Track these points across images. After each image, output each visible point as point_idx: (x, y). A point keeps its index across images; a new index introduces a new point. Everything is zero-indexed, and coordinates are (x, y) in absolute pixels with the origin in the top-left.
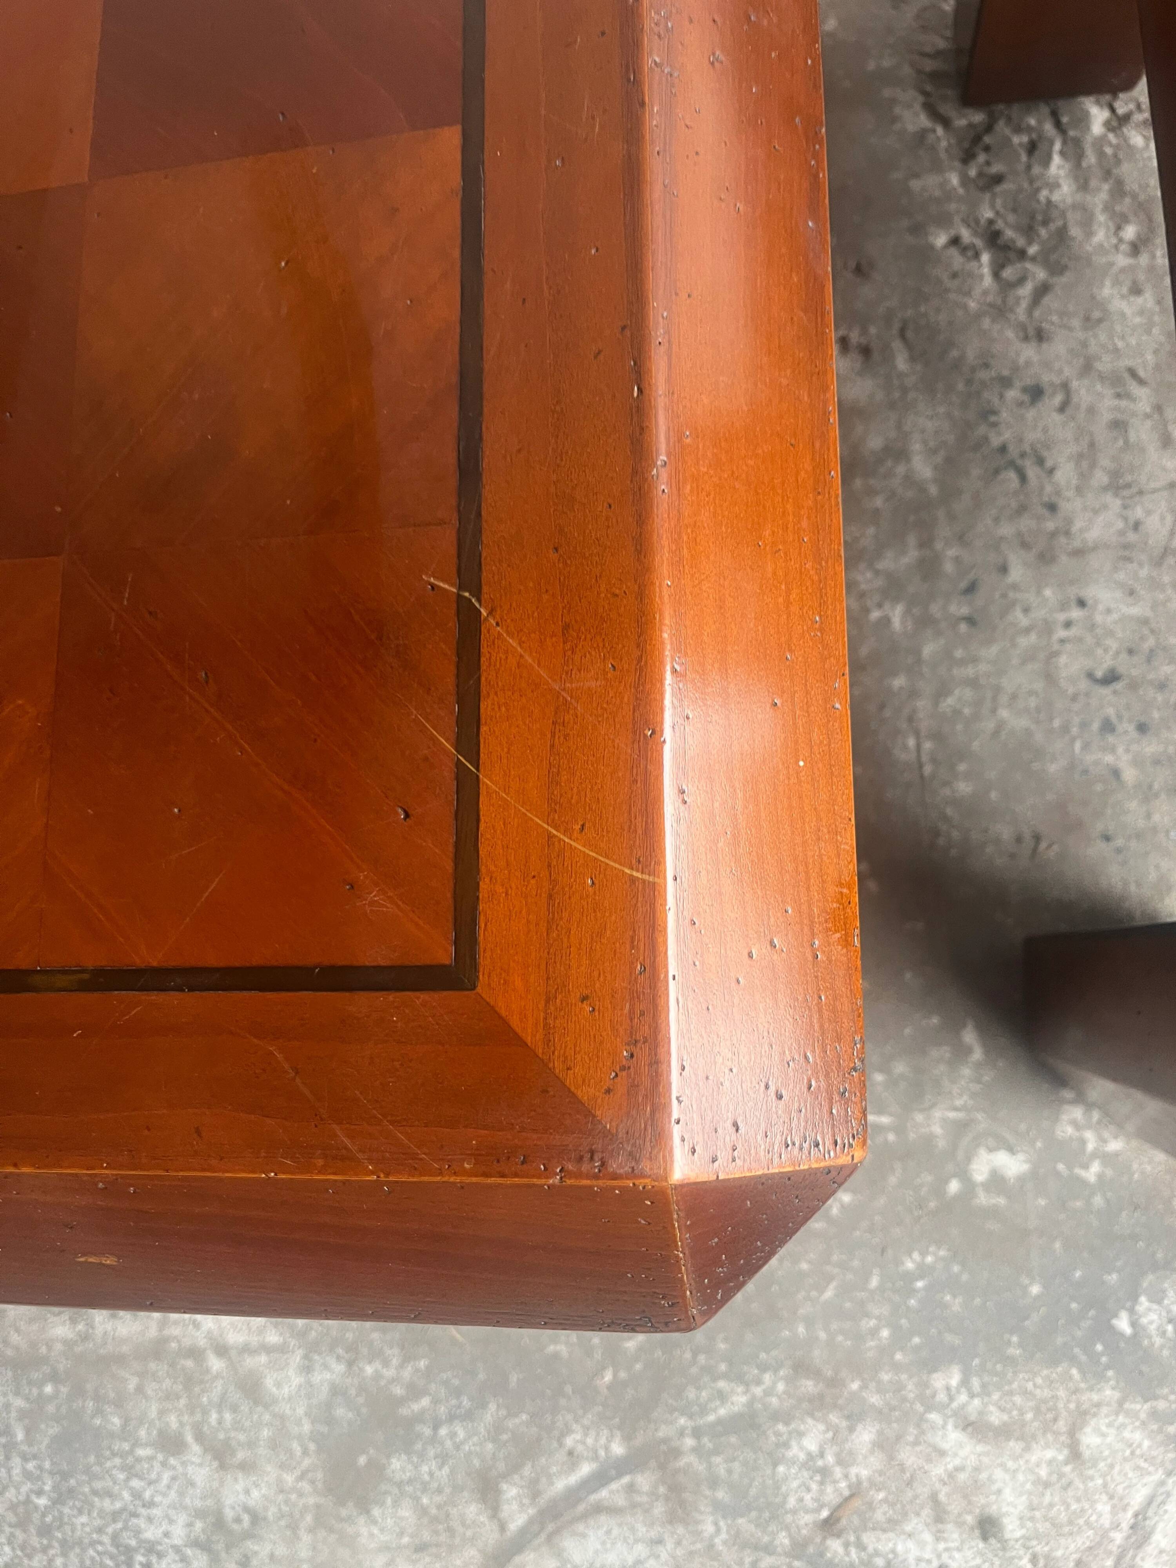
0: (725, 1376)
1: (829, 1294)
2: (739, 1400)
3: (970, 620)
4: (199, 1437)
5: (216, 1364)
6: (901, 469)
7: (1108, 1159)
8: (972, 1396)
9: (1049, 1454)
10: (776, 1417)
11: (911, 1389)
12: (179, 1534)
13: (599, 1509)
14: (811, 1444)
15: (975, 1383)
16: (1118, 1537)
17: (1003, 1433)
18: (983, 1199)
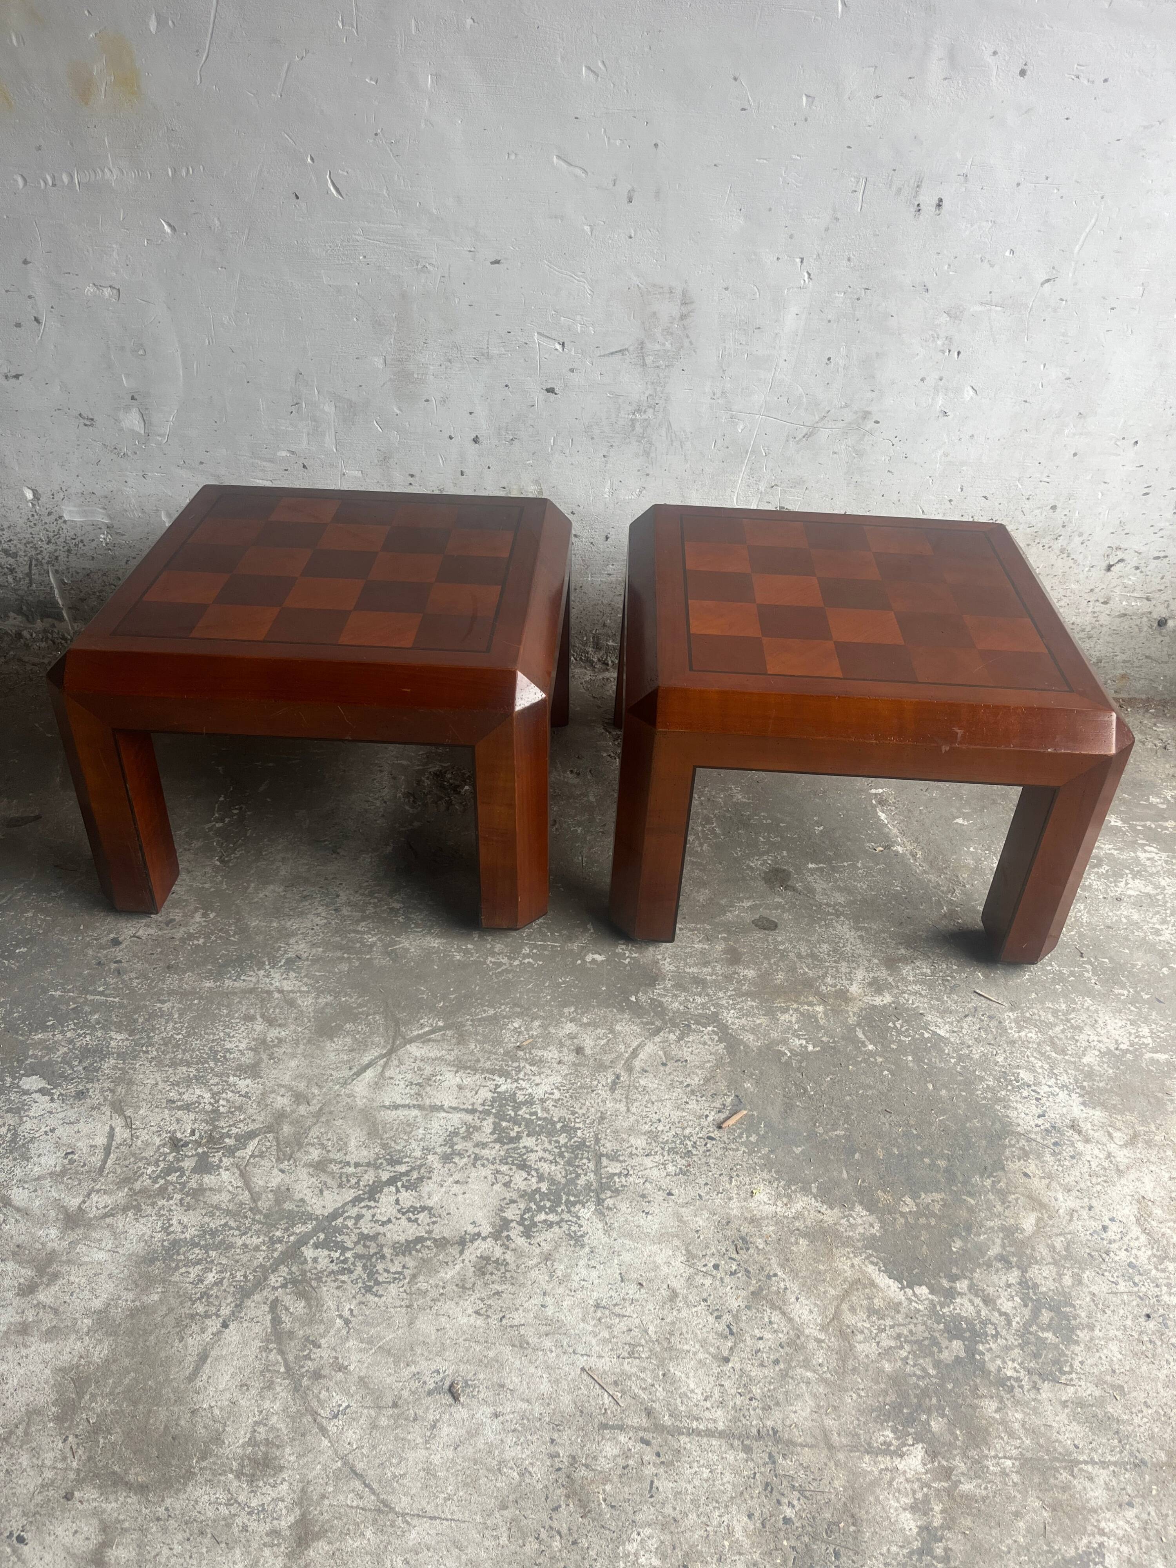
0: (487, 1006)
1: (530, 986)
2: (491, 1012)
4: (263, 1016)
5: (276, 995)
7: (631, 958)
8: (577, 1014)
9: (603, 1031)
10: (504, 1017)
11: (555, 1011)
12: (243, 1046)
13: (429, 1040)
14: (516, 1025)
15: (579, 1011)
16: (627, 1055)
17: (588, 1024)
18: (588, 965)
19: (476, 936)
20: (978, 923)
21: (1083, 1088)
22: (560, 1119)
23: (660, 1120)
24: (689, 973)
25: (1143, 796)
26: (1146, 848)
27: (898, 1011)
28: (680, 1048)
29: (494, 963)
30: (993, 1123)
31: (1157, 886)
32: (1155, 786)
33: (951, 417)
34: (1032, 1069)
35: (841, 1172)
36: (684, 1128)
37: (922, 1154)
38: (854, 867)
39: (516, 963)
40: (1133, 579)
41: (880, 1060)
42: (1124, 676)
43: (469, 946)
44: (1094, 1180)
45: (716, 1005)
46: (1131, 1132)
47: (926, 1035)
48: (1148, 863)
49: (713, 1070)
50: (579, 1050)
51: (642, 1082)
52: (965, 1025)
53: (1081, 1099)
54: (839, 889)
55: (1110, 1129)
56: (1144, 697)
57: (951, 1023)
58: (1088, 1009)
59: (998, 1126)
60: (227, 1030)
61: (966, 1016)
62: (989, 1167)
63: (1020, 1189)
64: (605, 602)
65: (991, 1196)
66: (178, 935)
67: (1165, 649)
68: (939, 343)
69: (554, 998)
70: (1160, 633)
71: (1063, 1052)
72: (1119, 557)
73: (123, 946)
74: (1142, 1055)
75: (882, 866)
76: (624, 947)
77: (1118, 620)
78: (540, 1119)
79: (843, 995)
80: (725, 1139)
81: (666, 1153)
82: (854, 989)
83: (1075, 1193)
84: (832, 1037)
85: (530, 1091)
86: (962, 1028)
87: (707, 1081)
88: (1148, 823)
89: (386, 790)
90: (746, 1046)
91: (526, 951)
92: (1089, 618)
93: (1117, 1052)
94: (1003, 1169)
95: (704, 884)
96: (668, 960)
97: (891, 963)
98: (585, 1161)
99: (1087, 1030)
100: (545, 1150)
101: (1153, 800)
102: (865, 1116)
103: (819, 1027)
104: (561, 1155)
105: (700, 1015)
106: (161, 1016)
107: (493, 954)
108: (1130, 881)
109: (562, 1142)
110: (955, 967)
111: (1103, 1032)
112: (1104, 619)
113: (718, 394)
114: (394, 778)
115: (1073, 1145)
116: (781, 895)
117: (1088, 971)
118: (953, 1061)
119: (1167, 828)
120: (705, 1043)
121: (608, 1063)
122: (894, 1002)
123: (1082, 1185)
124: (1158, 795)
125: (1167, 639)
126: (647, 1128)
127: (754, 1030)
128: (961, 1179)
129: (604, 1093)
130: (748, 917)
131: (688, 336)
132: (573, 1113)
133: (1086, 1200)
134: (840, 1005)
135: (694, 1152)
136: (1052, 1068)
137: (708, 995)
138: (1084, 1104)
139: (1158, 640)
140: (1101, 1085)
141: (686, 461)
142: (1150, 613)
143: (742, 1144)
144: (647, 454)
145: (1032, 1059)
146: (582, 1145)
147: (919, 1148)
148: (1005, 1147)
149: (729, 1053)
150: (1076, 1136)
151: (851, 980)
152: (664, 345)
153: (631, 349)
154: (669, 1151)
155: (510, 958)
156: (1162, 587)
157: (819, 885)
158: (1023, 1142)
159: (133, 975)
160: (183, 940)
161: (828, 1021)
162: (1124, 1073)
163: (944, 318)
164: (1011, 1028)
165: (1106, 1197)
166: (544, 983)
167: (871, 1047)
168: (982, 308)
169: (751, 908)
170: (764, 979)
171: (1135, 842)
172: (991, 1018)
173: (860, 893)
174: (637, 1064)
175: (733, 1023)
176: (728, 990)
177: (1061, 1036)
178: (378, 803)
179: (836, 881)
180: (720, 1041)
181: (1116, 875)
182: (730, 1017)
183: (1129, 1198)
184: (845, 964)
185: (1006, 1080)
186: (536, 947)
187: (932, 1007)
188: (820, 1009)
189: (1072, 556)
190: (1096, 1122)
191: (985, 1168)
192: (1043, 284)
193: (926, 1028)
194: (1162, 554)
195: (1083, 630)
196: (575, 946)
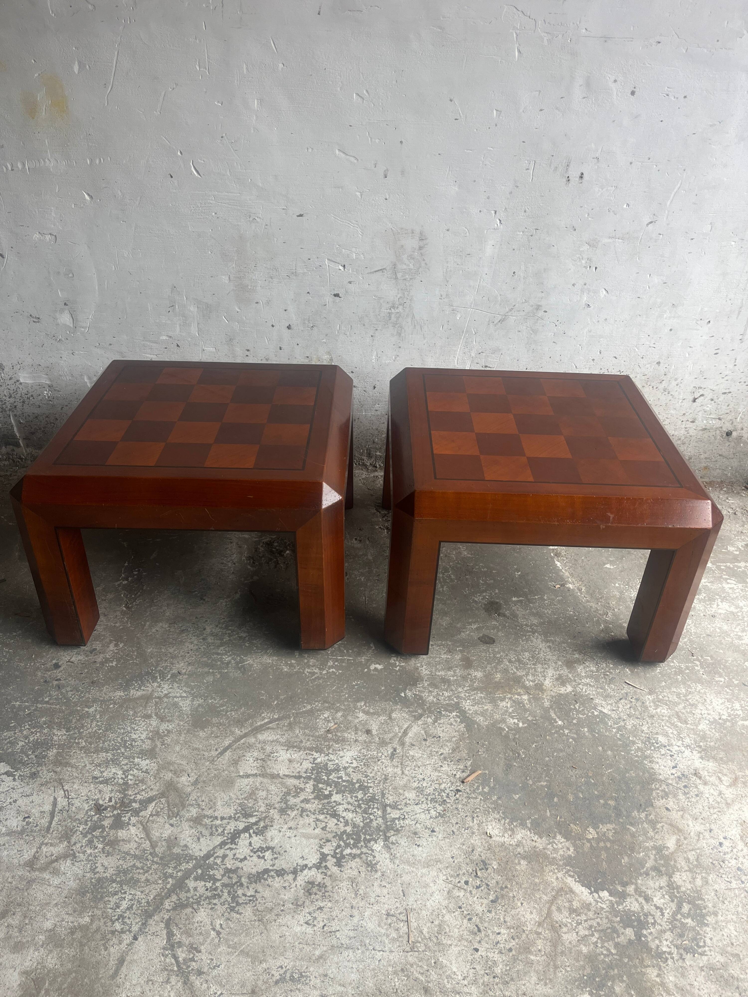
0: (306, 703)
1: (334, 688)
2: (309, 707)
3: (378, 580)
4: (156, 715)
5: (165, 700)
6: (366, 557)
7: (400, 666)
8: (366, 707)
9: (384, 718)
10: (318, 710)
11: (352, 705)
12: (143, 736)
13: (268, 728)
14: (326, 715)
15: (367, 705)
16: (400, 734)
17: (373, 714)
18: (372, 672)
19: (297, 654)
20: (625, 636)
21: (700, 747)
22: (357, 780)
23: (424, 779)
24: (438, 676)
25: (724, 546)
26: (728, 581)
27: (577, 697)
28: (435, 727)
29: (310, 673)
30: (644, 773)
31: (737, 607)
32: (731, 540)
33: (592, 307)
34: (666, 735)
35: (546, 812)
36: (440, 784)
37: (598, 797)
38: (542, 599)
39: (324, 672)
40: (710, 407)
41: (566, 731)
42: (706, 468)
43: (293, 661)
44: (712, 811)
45: (458, 697)
46: (734, 777)
47: (596, 713)
48: (730, 591)
49: (457, 743)
50: (368, 732)
51: (411, 753)
52: (621, 706)
53: (699, 755)
54: (534, 615)
55: (720, 775)
56: (719, 480)
57: (611, 704)
58: (699, 692)
59: (647, 775)
60: (133, 726)
61: (621, 699)
62: (643, 804)
63: (664, 819)
64: (374, 428)
65: (646, 826)
66: (99, 660)
67: (732, 450)
68: (583, 262)
69: (350, 696)
70: (728, 440)
71: (686, 722)
72: (701, 393)
73: (62, 669)
74: (736, 722)
75: (560, 598)
76: (395, 659)
77: (701, 432)
78: (344, 781)
79: (539, 687)
80: (468, 790)
81: (429, 802)
82: (547, 683)
83: (700, 821)
84: (535, 717)
85: (337, 761)
86: (619, 707)
87: (454, 750)
88: (728, 564)
89: (235, 555)
90: (479, 725)
91: (330, 663)
92: (683, 432)
93: (720, 721)
94: (652, 805)
95: (445, 614)
96: (425, 667)
97: (570, 664)
98: (375, 810)
99: (700, 706)
100: (349, 803)
101: (730, 548)
102: (559, 771)
103: (526, 710)
104: (359, 806)
105: (447, 704)
106: (88, 717)
107: (309, 666)
108: (720, 603)
109: (359, 797)
110: (611, 666)
111: (710, 707)
112: (692, 432)
113: (444, 296)
114: (240, 547)
115: (696, 787)
116: (496, 620)
117: (697, 666)
118: (614, 730)
119: (740, 567)
120: (451, 724)
121: (388, 740)
122: (573, 691)
123: (704, 815)
124: (733, 545)
125: (733, 444)
126: (415, 785)
127: (483, 714)
128: (625, 813)
129: (387, 762)
130: (475, 636)
131: (424, 260)
132: (367, 776)
133: (708, 825)
134: (539, 694)
135: (448, 801)
136: (679, 734)
137: (452, 690)
138: (701, 758)
139: (727, 445)
140: (712, 744)
141: (424, 338)
142: (721, 427)
143: (479, 794)
144: (399, 334)
145: (665, 727)
146: (373, 799)
147: (596, 793)
148: (652, 790)
149: (468, 730)
150: (698, 781)
151: (545, 676)
152: (408, 265)
153: (388, 268)
154: (431, 801)
155: (320, 669)
156: (728, 411)
157: (520, 612)
158: (664, 786)
159: (69, 689)
160: (102, 663)
161: (531, 705)
162: (725, 736)
163: (586, 247)
164: (651, 707)
165: (721, 822)
166: (344, 685)
167: (560, 723)
168: (610, 240)
169: (477, 629)
170: (488, 676)
171: (721, 577)
172: (637, 700)
173: (547, 617)
174: (407, 740)
175: (469, 709)
176: (464, 686)
177: (683, 711)
178: (230, 565)
179: (531, 609)
180: (461, 722)
181: (711, 600)
182: (467, 705)
183: (735, 822)
184: (540, 666)
185: (650, 743)
186: (337, 660)
187: (598, 693)
188: (525, 697)
189: (671, 393)
190: (710, 771)
191: (641, 805)
192: (647, 225)
193: (595, 709)
194: (727, 391)
195: (680, 439)
196: (363, 659)
